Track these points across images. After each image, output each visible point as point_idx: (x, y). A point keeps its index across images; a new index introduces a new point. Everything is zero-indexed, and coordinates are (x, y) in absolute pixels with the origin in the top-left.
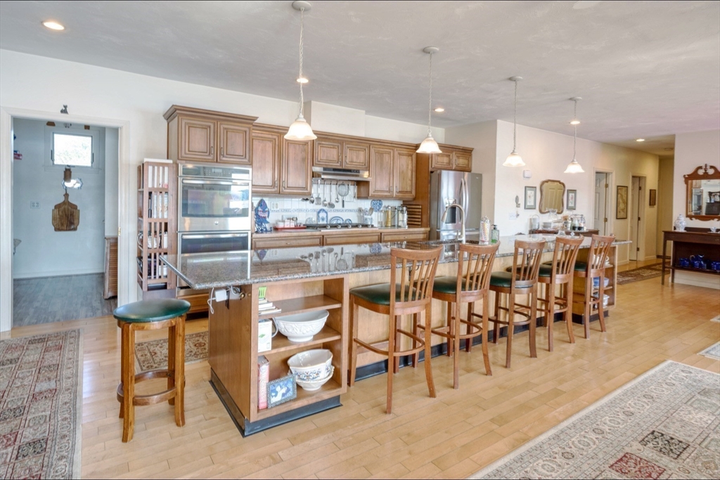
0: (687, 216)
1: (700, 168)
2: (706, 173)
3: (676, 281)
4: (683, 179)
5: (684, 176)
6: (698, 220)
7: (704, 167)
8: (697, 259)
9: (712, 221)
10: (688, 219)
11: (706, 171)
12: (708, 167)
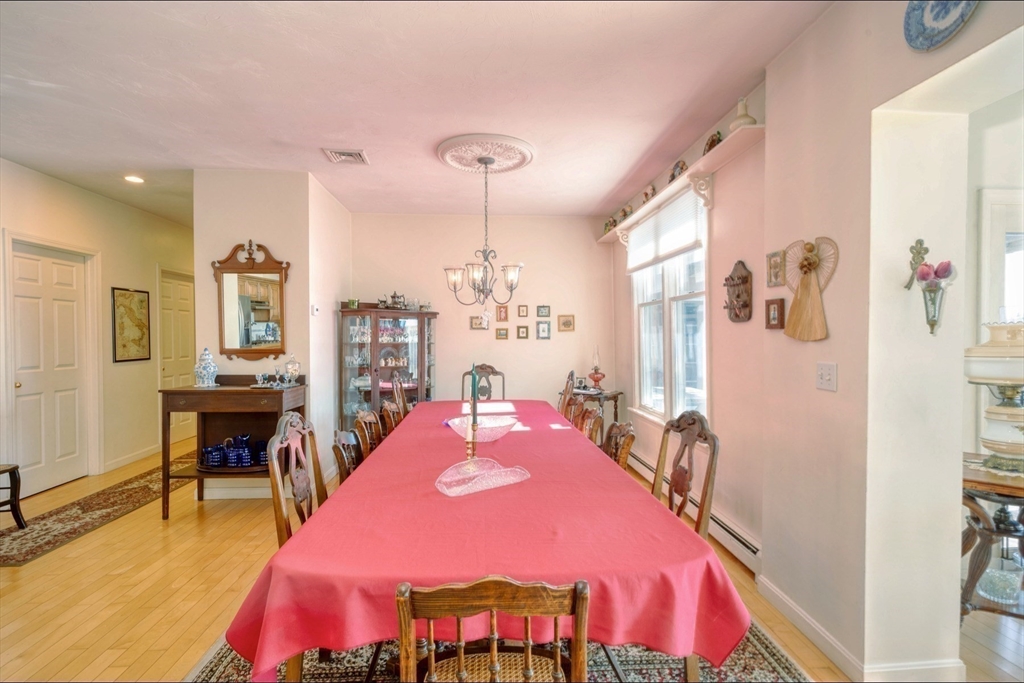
0: (223, 351)
1: (240, 247)
2: (251, 259)
3: (208, 494)
4: (212, 271)
5: (213, 264)
6: (241, 360)
7: (247, 247)
8: (237, 444)
9: (265, 360)
10: (224, 357)
11: (250, 254)
12: (254, 248)
